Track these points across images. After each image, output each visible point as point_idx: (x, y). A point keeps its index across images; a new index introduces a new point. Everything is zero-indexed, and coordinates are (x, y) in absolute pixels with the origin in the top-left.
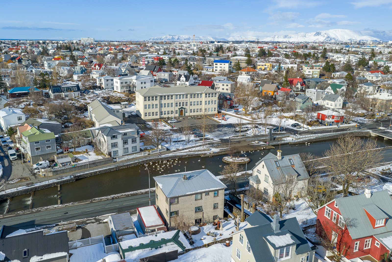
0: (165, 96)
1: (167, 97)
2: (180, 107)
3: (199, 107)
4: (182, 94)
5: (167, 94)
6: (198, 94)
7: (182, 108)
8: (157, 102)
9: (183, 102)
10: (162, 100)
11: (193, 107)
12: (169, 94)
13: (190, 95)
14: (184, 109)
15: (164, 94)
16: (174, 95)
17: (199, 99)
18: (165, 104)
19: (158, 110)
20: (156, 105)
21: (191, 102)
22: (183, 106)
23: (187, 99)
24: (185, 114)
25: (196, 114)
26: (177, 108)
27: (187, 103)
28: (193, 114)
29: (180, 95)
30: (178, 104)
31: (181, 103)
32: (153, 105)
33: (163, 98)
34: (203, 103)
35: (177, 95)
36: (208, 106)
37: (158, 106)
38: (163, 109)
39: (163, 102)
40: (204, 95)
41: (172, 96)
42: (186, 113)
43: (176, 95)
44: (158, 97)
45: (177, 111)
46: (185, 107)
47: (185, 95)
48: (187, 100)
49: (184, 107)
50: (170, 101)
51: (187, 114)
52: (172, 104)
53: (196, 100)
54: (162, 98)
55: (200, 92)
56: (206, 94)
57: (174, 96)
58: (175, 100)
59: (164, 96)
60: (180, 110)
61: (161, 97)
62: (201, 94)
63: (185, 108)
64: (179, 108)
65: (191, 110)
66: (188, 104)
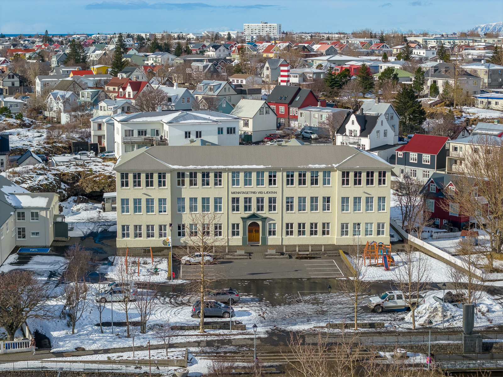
0: (193, 175)
1: (199, 176)
2: (248, 213)
3: (319, 217)
4: (254, 170)
5: (199, 167)
6: (315, 173)
7: (254, 216)
8: (166, 192)
9: (260, 196)
10: (183, 185)
11: (295, 217)
12: (206, 167)
13: (285, 174)
14: (264, 219)
15: (191, 167)
16: (225, 170)
17: (320, 191)
18: (193, 200)
19: (166, 218)
20: (162, 201)
21: (287, 198)
22: (258, 210)
23: (272, 188)
24: (265, 240)
25: (307, 239)
26: (237, 217)
27: (272, 201)
28: (295, 240)
29: (248, 173)
30: (242, 204)
31: (250, 199)
32: (150, 202)
33: (187, 180)
34: (335, 204)
35: (235, 173)
36: (351, 217)
37: (168, 206)
38: (187, 218)
39: (187, 192)
40: (336, 177)
41: (218, 174)
42: (272, 237)
43: (233, 173)
44: (168, 176)
45: (235, 226)
46: (265, 213)
47: (266, 175)
48: (273, 190)
49: (264, 216)
50: (211, 192)
51: (272, 240)
52: (218, 201)
53: (308, 191)
54: (183, 181)
55: (323, 166)
56: (345, 174)
57: (224, 175)
58: (231, 190)
59: (191, 174)
60: (249, 222)
61: (179, 177)
62: (327, 172)
63: (266, 218)
64: (246, 216)
65: (289, 226)
66: (278, 205)
